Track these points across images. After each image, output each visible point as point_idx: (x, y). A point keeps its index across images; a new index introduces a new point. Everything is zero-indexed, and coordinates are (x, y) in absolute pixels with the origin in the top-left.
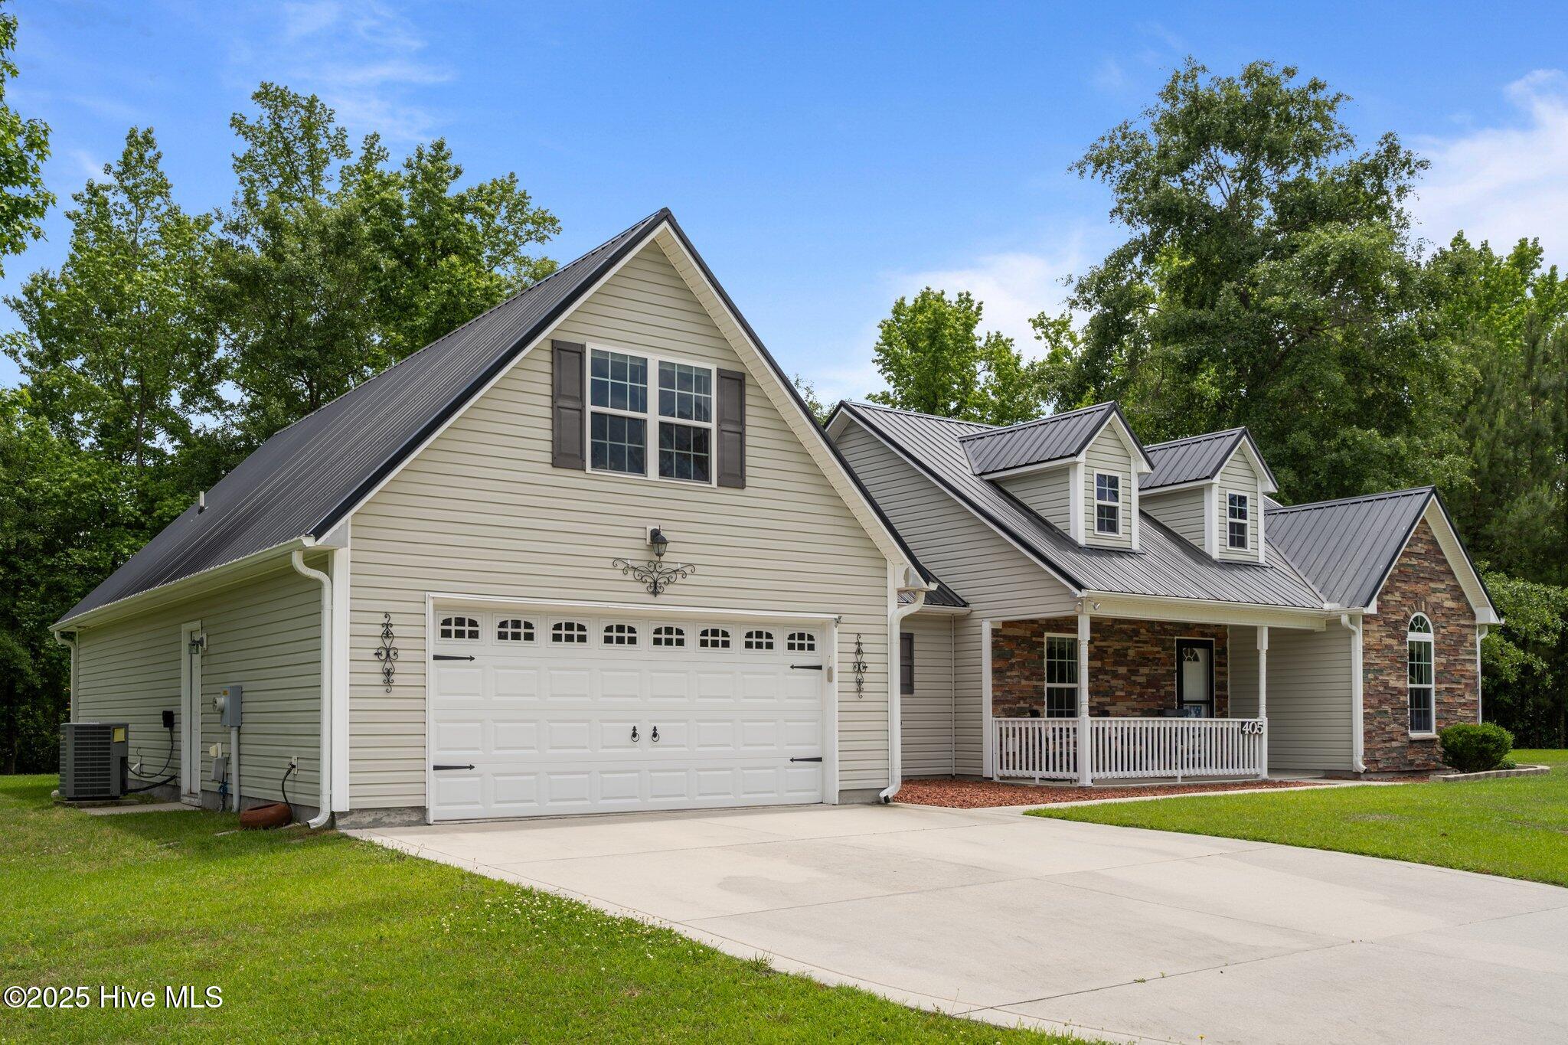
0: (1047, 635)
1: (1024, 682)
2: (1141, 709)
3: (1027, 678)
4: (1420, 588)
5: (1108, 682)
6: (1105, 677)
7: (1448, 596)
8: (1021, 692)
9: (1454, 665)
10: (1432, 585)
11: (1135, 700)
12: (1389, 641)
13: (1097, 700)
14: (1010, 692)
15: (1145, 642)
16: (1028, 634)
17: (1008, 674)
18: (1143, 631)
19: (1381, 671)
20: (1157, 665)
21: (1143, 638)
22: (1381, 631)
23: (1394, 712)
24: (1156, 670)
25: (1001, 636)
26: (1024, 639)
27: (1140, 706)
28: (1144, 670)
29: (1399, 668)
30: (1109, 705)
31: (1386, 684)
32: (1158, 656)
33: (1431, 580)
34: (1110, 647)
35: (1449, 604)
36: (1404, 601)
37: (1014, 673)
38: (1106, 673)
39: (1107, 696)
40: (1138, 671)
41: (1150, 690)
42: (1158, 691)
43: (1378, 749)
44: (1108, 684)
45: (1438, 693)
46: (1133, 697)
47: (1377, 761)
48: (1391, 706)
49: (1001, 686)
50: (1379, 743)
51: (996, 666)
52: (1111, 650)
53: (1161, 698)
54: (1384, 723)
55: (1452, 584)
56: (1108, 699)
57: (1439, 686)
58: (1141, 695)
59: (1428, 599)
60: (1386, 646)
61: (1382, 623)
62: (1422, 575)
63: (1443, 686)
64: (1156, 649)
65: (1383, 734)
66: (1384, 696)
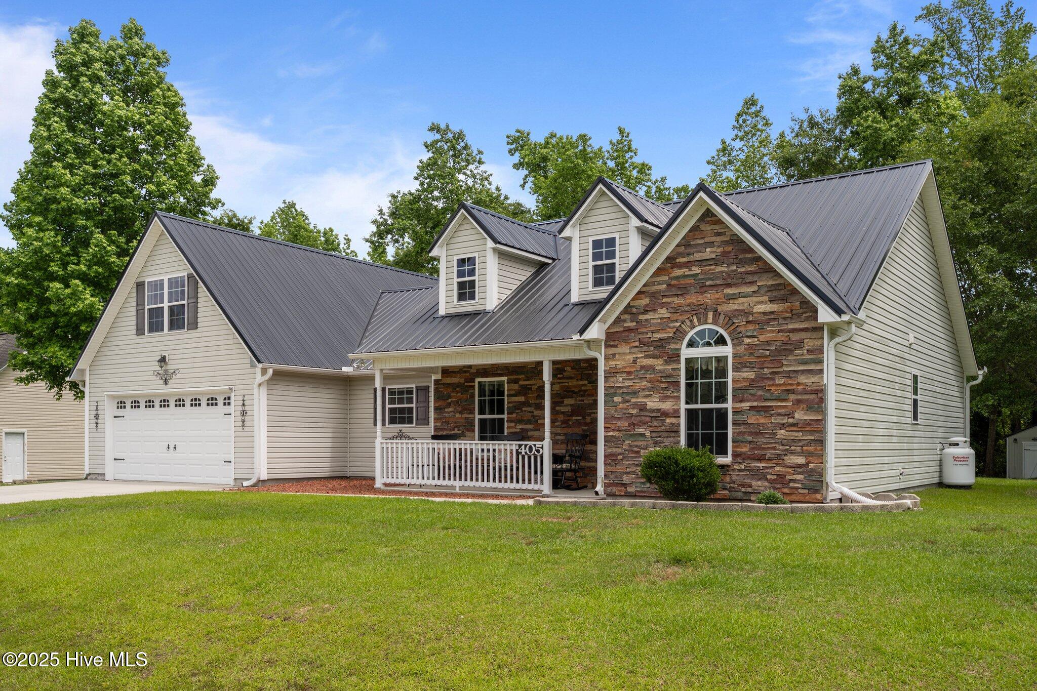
0: (477, 380)
1: (458, 415)
2: (565, 434)
3: (460, 413)
4: (709, 297)
5: (533, 412)
6: (529, 409)
7: (766, 298)
8: (456, 423)
9: (773, 379)
10: (729, 291)
11: (558, 426)
12: (649, 362)
13: (520, 427)
14: (447, 423)
15: (571, 378)
16: (462, 381)
17: (446, 410)
18: (568, 369)
19: (635, 393)
20: (583, 396)
21: (565, 374)
22: (634, 353)
23: (654, 435)
24: (583, 401)
25: (442, 384)
26: (459, 385)
27: (565, 431)
28: (568, 401)
29: (664, 389)
30: (532, 430)
31: (642, 408)
32: (583, 388)
33: (729, 285)
34: (534, 384)
35: (765, 307)
36: (675, 316)
37: (450, 409)
38: (530, 405)
39: (530, 424)
40: (563, 402)
41: (574, 418)
42: (584, 418)
43: (628, 473)
44: (530, 414)
45: (735, 412)
46: (557, 424)
47: (625, 485)
48: (651, 429)
49: (441, 419)
50: (630, 466)
51: (437, 405)
52: (534, 387)
53: (586, 424)
54: (636, 446)
55: (770, 283)
56: (531, 426)
57: (738, 405)
58: (564, 422)
59: (720, 308)
60: (642, 367)
61: (637, 344)
62: (708, 283)
63: (746, 405)
64: (581, 383)
65: (636, 457)
66: (639, 418)
